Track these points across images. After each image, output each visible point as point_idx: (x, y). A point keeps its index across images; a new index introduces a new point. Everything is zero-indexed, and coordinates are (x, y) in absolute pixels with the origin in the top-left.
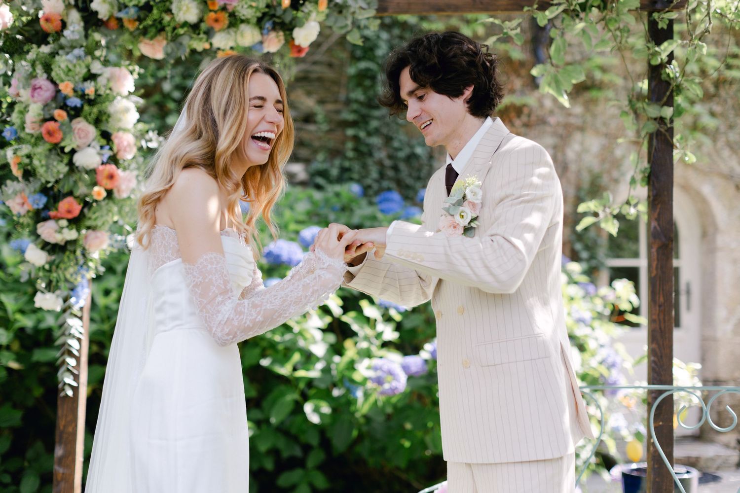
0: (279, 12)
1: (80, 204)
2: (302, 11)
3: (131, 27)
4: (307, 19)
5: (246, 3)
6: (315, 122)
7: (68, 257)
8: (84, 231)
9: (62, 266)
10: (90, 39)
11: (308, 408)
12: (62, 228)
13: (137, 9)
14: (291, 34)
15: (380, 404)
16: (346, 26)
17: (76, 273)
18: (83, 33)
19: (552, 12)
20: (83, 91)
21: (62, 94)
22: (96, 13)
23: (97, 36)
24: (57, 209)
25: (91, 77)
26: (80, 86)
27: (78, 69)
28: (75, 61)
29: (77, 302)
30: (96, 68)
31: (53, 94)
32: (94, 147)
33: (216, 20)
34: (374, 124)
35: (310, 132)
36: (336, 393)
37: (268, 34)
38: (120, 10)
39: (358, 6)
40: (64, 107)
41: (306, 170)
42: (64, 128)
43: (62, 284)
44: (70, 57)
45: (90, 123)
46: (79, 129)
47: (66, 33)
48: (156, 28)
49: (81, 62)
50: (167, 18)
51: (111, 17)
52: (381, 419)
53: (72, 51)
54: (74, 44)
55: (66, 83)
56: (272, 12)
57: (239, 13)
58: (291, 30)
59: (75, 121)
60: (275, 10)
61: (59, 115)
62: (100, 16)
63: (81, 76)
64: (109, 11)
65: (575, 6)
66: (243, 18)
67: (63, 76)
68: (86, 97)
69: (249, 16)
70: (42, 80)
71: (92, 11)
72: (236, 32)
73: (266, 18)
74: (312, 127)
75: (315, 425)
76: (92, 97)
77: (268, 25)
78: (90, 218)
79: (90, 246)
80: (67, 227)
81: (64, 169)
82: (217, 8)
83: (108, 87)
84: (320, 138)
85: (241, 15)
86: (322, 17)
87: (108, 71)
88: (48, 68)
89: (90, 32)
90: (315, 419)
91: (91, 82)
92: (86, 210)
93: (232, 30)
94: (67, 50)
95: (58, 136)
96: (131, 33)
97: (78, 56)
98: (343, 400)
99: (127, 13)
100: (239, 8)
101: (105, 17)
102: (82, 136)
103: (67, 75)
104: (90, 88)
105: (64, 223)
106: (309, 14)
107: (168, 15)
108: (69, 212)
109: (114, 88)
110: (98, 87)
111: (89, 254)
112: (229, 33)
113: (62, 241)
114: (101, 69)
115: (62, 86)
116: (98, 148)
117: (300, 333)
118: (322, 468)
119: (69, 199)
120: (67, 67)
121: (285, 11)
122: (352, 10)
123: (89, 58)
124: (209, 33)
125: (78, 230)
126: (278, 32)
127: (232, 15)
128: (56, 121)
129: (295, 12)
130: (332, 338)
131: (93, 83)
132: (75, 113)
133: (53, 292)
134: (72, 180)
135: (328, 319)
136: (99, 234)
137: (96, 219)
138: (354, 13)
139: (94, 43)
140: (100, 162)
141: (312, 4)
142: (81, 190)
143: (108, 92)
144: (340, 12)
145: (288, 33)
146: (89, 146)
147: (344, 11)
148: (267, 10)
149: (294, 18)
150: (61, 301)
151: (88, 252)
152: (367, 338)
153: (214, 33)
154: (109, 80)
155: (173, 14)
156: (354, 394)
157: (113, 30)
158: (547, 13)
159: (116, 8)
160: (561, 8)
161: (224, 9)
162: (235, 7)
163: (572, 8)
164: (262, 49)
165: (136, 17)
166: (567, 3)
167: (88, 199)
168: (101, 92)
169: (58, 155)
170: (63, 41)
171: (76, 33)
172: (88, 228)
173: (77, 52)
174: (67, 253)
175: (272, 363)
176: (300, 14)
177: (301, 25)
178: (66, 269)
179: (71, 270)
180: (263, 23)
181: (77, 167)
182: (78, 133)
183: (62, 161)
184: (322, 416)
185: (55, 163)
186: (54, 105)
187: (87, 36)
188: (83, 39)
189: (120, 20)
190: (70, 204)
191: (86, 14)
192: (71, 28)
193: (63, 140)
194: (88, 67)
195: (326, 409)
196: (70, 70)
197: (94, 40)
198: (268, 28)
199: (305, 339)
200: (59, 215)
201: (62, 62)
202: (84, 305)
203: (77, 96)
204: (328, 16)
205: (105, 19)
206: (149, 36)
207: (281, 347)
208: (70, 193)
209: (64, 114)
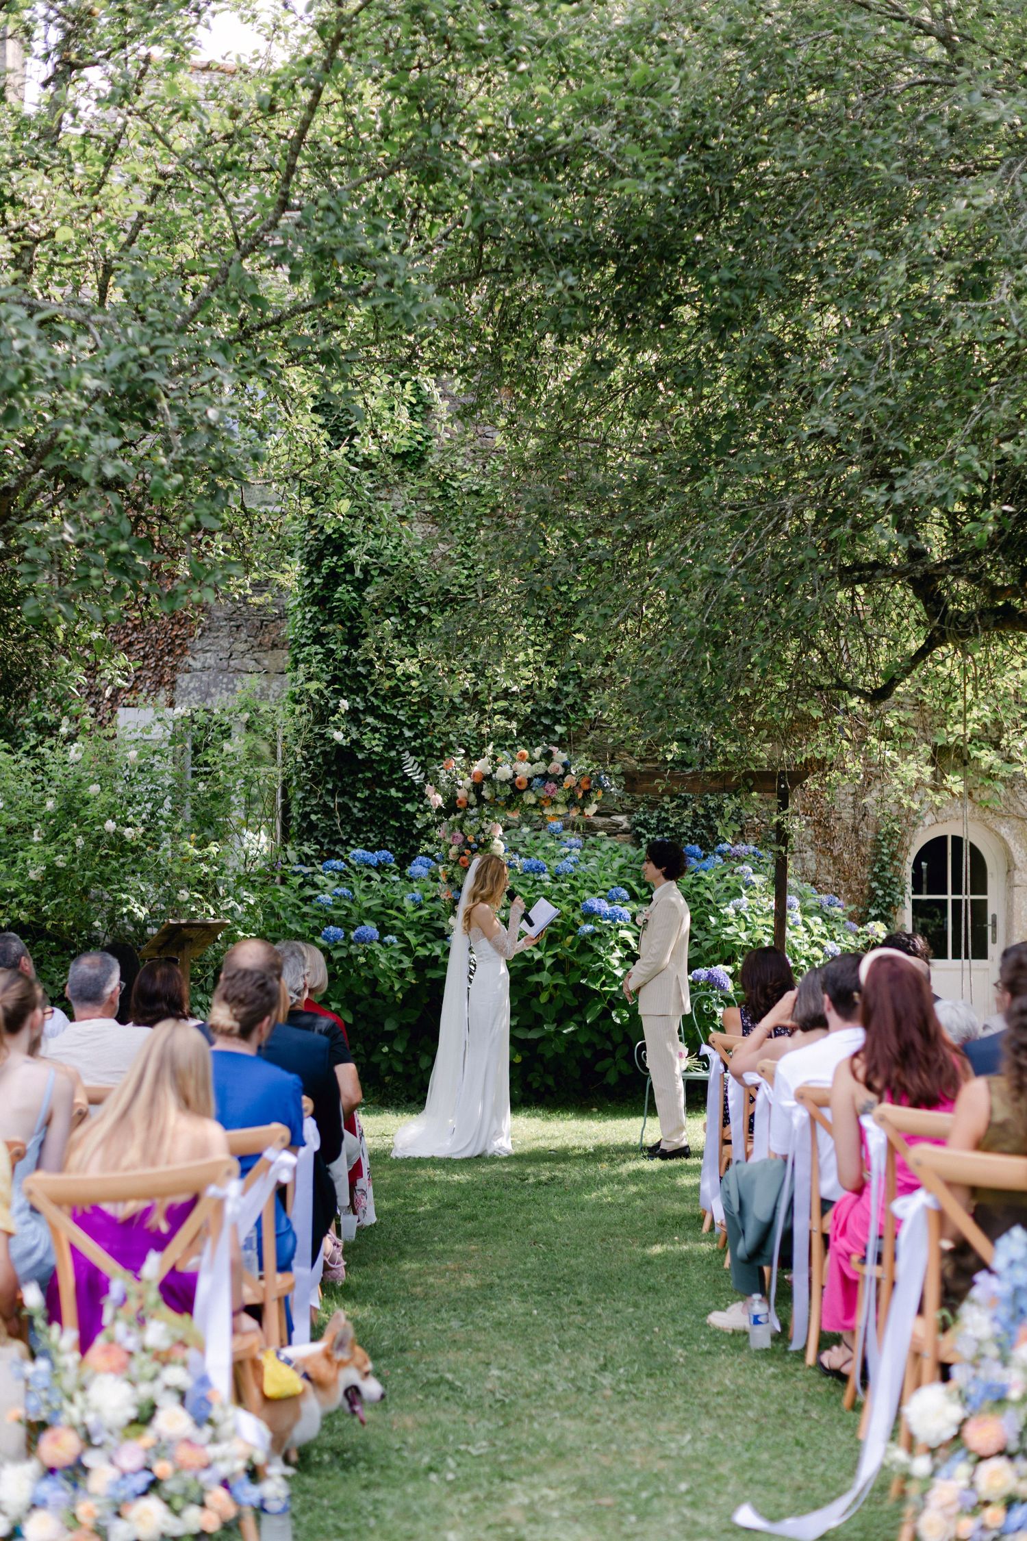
4: (591, 803)
11: (614, 1014)
20: (479, 839)
21: (468, 841)
25: (482, 830)
26: (477, 836)
27: (475, 828)
30: (484, 825)
31: (463, 841)
33: (545, 802)
37: (571, 809)
40: (470, 848)
44: (471, 820)
49: (476, 825)
53: (472, 818)
55: (470, 835)
57: (557, 799)
61: (467, 852)
62: (486, 797)
63: (478, 831)
64: (491, 796)
66: (559, 801)
67: (468, 831)
68: (480, 842)
69: (562, 801)
70: (458, 834)
71: (482, 795)
72: (556, 808)
73: (571, 802)
77: (572, 805)
82: (545, 797)
83: (490, 835)
87: (490, 828)
88: (461, 828)
90: (618, 1021)
91: (482, 834)
94: (470, 817)
96: (502, 807)
99: (500, 798)
100: (557, 797)
101: (488, 798)
103: (470, 830)
104: (482, 839)
110: (485, 836)
112: (552, 808)
114: (486, 826)
115: (468, 837)
120: (470, 826)
121: (580, 798)
123: (481, 821)
124: (542, 808)
126: (577, 807)
127: (554, 800)
128: (466, 856)
131: (484, 834)
132: (474, 851)
139: (484, 814)
143: (490, 837)
148: (571, 798)
149: (585, 803)
153: (545, 807)
154: (490, 832)
155: (523, 800)
157: (492, 805)
159: (494, 795)
161: (549, 797)
162: (555, 796)
164: (570, 815)
165: (505, 800)
168: (487, 838)
177: (588, 807)
180: (570, 804)
186: (463, 847)
191: (479, 796)
196: (472, 828)
201: (467, 824)
203: (476, 843)
204: (603, 797)
206: (511, 810)
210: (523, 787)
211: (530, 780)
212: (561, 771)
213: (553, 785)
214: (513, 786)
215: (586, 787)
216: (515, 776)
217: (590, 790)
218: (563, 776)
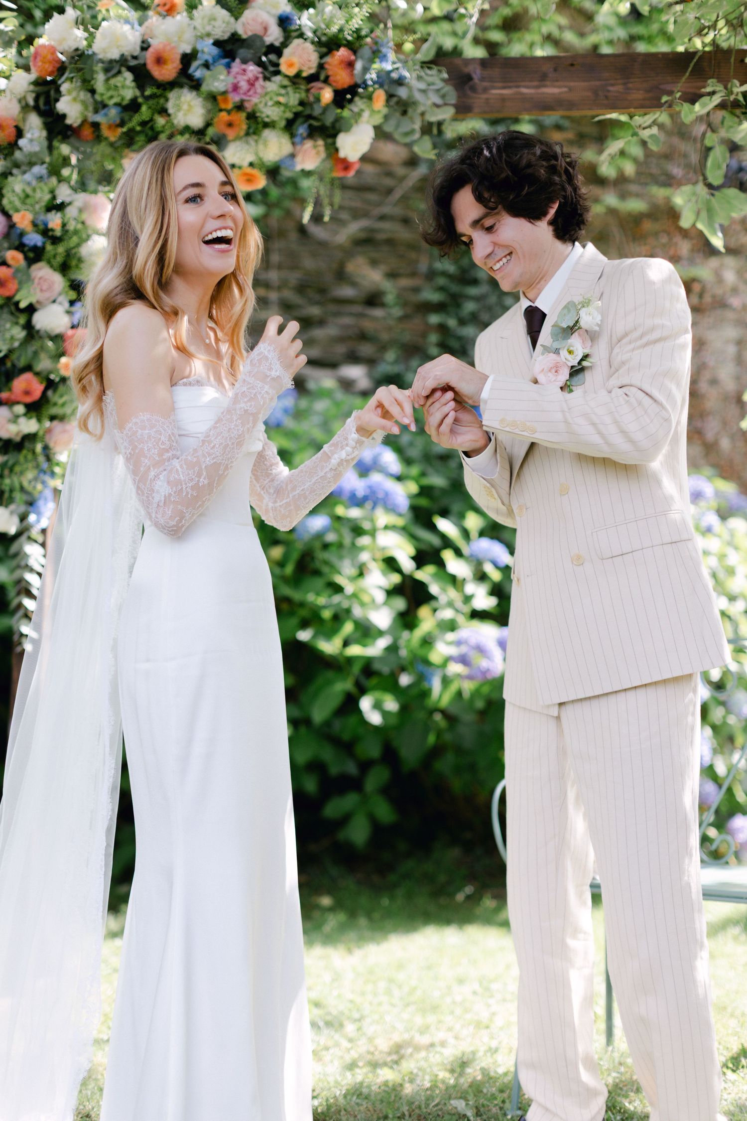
0: (317, 111)
1: (42, 383)
2: (351, 110)
3: (113, 136)
4: (356, 122)
5: (271, 99)
6: (383, 305)
7: (26, 457)
8: (47, 424)
9: (17, 469)
10: (55, 152)
11: (366, 704)
12: (17, 417)
13: (119, 109)
14: (334, 143)
15: (466, 695)
16: (412, 132)
17: (36, 479)
18: (45, 143)
19: (703, 106)
20: (46, 224)
21: (17, 228)
22: (64, 116)
23: (65, 149)
24: (10, 390)
25: (57, 206)
26: (42, 217)
27: (38, 195)
28: (34, 183)
29: (38, 521)
30: (64, 193)
31: (6, 230)
32: (60, 304)
33: (230, 125)
34: (469, 307)
35: (375, 319)
36: (405, 680)
37: (302, 143)
38: (96, 111)
39: (429, 103)
40: (20, 247)
41: (370, 375)
42: (19, 275)
43: (18, 496)
44: (28, 177)
45: (55, 270)
46: (40, 278)
47: (22, 142)
48: (146, 135)
49: (42, 184)
50: (160, 121)
51: (84, 122)
52: (468, 717)
53: (30, 170)
54: (34, 159)
55: (22, 213)
56: (308, 112)
57: (262, 112)
58: (335, 136)
59: (35, 267)
60: (312, 109)
61: (13, 258)
62: (68, 121)
63: (43, 204)
64: (82, 113)
65: (737, 95)
66: (267, 120)
67: (17, 203)
68: (50, 233)
69: (275, 118)
71: (58, 114)
72: (256, 141)
73: (300, 120)
74: (378, 312)
75: (376, 729)
76: (58, 233)
77: (302, 130)
78: (55, 404)
79: (55, 443)
80: (25, 415)
81: (19, 333)
82: (230, 106)
83: (80, 220)
84: (390, 329)
85: (264, 115)
86: (378, 120)
87: (81, 198)
89: (56, 143)
90: (375, 719)
91: (56, 214)
92: (50, 393)
93: (251, 139)
94: (24, 168)
95: (12, 286)
96: (112, 145)
97: (38, 176)
98: (414, 691)
99: (106, 115)
100: (261, 106)
101: (75, 122)
102: (45, 287)
103: (23, 202)
104: (54, 221)
105: (20, 409)
106: (359, 114)
107: (162, 116)
108: (27, 393)
109: (89, 222)
110: (66, 221)
111: (54, 454)
112: (247, 143)
113: (18, 434)
114: (70, 195)
115: (16, 218)
116: (67, 305)
117: (355, 596)
118: (386, 791)
119: (27, 376)
120: (24, 191)
121: (326, 109)
122: (421, 109)
123: (54, 180)
124: (221, 142)
125: (39, 420)
126: (315, 141)
127: (252, 117)
128: (8, 266)
129: (339, 111)
130: (400, 604)
131: (59, 215)
132: (35, 255)
133: (6, 506)
134: (31, 349)
135: (396, 578)
136: (68, 427)
137: (63, 405)
138: (423, 114)
139: (60, 160)
140: (69, 325)
141: (365, 100)
142: (44, 364)
143: (79, 226)
144: (404, 113)
145: (330, 141)
146: (54, 301)
147: (410, 111)
148: (300, 108)
149: (338, 119)
150: (16, 520)
151: (52, 452)
152: (450, 604)
153: (228, 142)
154: (81, 210)
155: (169, 115)
156: (430, 681)
157: (87, 141)
158: (697, 106)
159: (91, 108)
160: (717, 100)
161: (240, 107)
162: (256, 105)
163: (732, 98)
164: (293, 165)
165: (118, 121)
166: (725, 91)
167: (52, 377)
168: (71, 226)
169: (12, 314)
170: (18, 155)
171: (35, 143)
172: (52, 418)
173: (37, 170)
174: (24, 452)
175: (315, 637)
176: (346, 113)
177: (348, 129)
178: (22, 473)
179: (30, 475)
180: (294, 127)
181: (38, 332)
182: (39, 284)
183: (17, 323)
184: (385, 714)
185: (8, 325)
186: (6, 245)
187: (50, 148)
188: (46, 152)
189: (96, 126)
190: (29, 382)
191: (50, 120)
192: (28, 135)
193: (17, 291)
194: (52, 192)
195: (391, 704)
196: (27, 196)
197: (60, 154)
198: (301, 134)
199: (362, 604)
200: (13, 397)
201: (17, 184)
202: (48, 527)
203: (37, 232)
204: (386, 117)
205: (75, 125)
206: (135, 147)
207: (327, 614)
208: (28, 368)
209: (20, 256)
210: (168, 72)
211: (187, 59)
212: (274, 35)
213: (253, 69)
214: (141, 75)
215: (342, 78)
216: (145, 46)
217: (353, 90)
218: (277, 51)
